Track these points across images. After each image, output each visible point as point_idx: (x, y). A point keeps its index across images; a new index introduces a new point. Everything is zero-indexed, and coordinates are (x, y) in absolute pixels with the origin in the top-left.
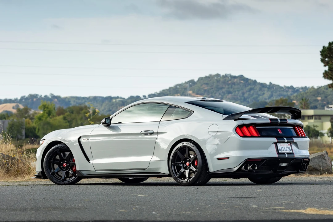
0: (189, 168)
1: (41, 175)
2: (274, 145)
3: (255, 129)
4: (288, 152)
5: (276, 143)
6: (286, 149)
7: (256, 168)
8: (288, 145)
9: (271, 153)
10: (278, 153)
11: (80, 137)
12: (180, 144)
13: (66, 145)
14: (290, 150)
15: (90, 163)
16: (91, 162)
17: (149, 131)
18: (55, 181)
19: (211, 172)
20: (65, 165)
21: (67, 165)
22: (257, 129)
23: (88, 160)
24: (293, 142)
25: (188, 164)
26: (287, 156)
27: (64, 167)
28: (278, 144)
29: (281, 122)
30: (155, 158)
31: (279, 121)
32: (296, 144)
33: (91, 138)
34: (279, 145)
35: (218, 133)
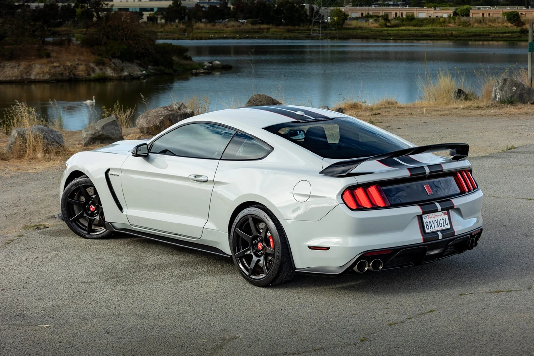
2: (416, 221)
3: (380, 192)
4: (443, 228)
6: (440, 223)
7: (381, 267)
8: (443, 214)
10: (424, 234)
11: (109, 170)
14: (447, 225)
15: (123, 212)
16: (124, 210)
17: (201, 176)
19: (297, 269)
22: (384, 190)
23: (121, 208)
24: (453, 207)
25: (261, 246)
26: (440, 237)
29: (430, 172)
30: (211, 226)
31: (428, 170)
32: (458, 210)
33: (123, 174)
34: (427, 219)
35: (311, 199)
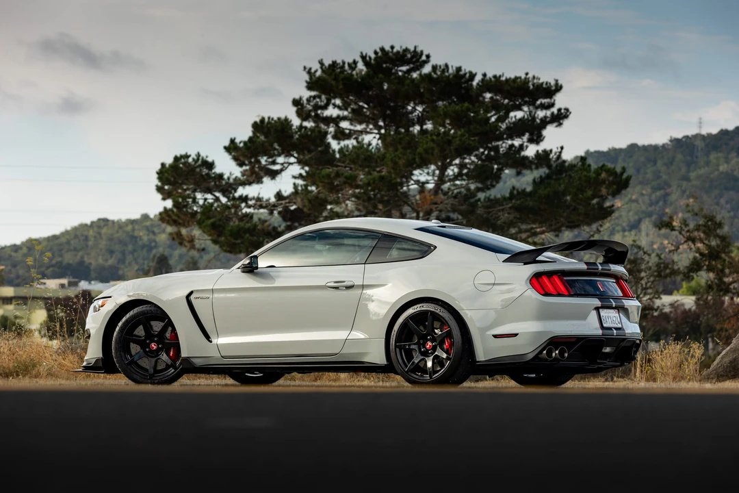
0: (432, 353)
1: (100, 364)
2: (594, 313)
3: (563, 282)
4: (616, 325)
5: (597, 309)
6: (613, 320)
7: (566, 355)
8: (615, 313)
9: (589, 326)
10: (602, 327)
11: (191, 293)
12: (415, 307)
13: (159, 307)
14: (619, 323)
15: (211, 342)
16: (214, 341)
17: (344, 282)
18: (135, 376)
19: (478, 362)
20: (154, 346)
21: (158, 346)
22: (567, 280)
23: (208, 337)
24: (622, 307)
25: (430, 346)
26: (615, 334)
27: (152, 351)
28: (601, 310)
29: (602, 269)
30: (358, 335)
31: (600, 267)
32: (626, 312)
33: (216, 295)
34: (603, 313)
35: (495, 287)
